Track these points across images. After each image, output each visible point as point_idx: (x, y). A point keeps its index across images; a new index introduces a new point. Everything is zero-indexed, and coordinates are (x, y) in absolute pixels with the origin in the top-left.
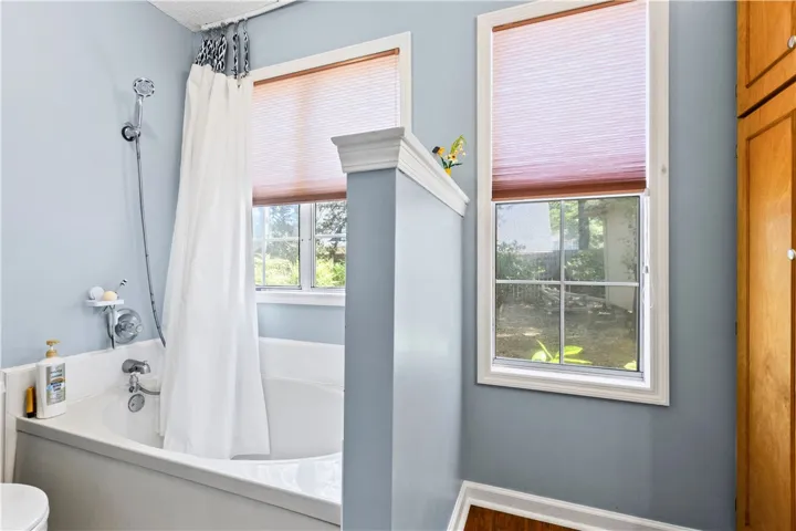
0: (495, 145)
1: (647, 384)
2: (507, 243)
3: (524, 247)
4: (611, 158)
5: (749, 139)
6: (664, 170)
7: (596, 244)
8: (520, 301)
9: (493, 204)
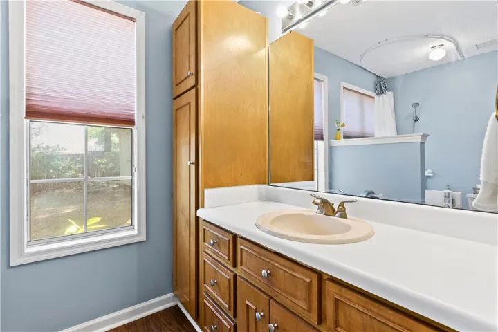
0: (27, 75)
1: (135, 232)
2: (51, 145)
3: (66, 149)
4: (117, 105)
5: (177, 110)
6: (143, 117)
7: (116, 149)
8: (62, 188)
9: (26, 121)
